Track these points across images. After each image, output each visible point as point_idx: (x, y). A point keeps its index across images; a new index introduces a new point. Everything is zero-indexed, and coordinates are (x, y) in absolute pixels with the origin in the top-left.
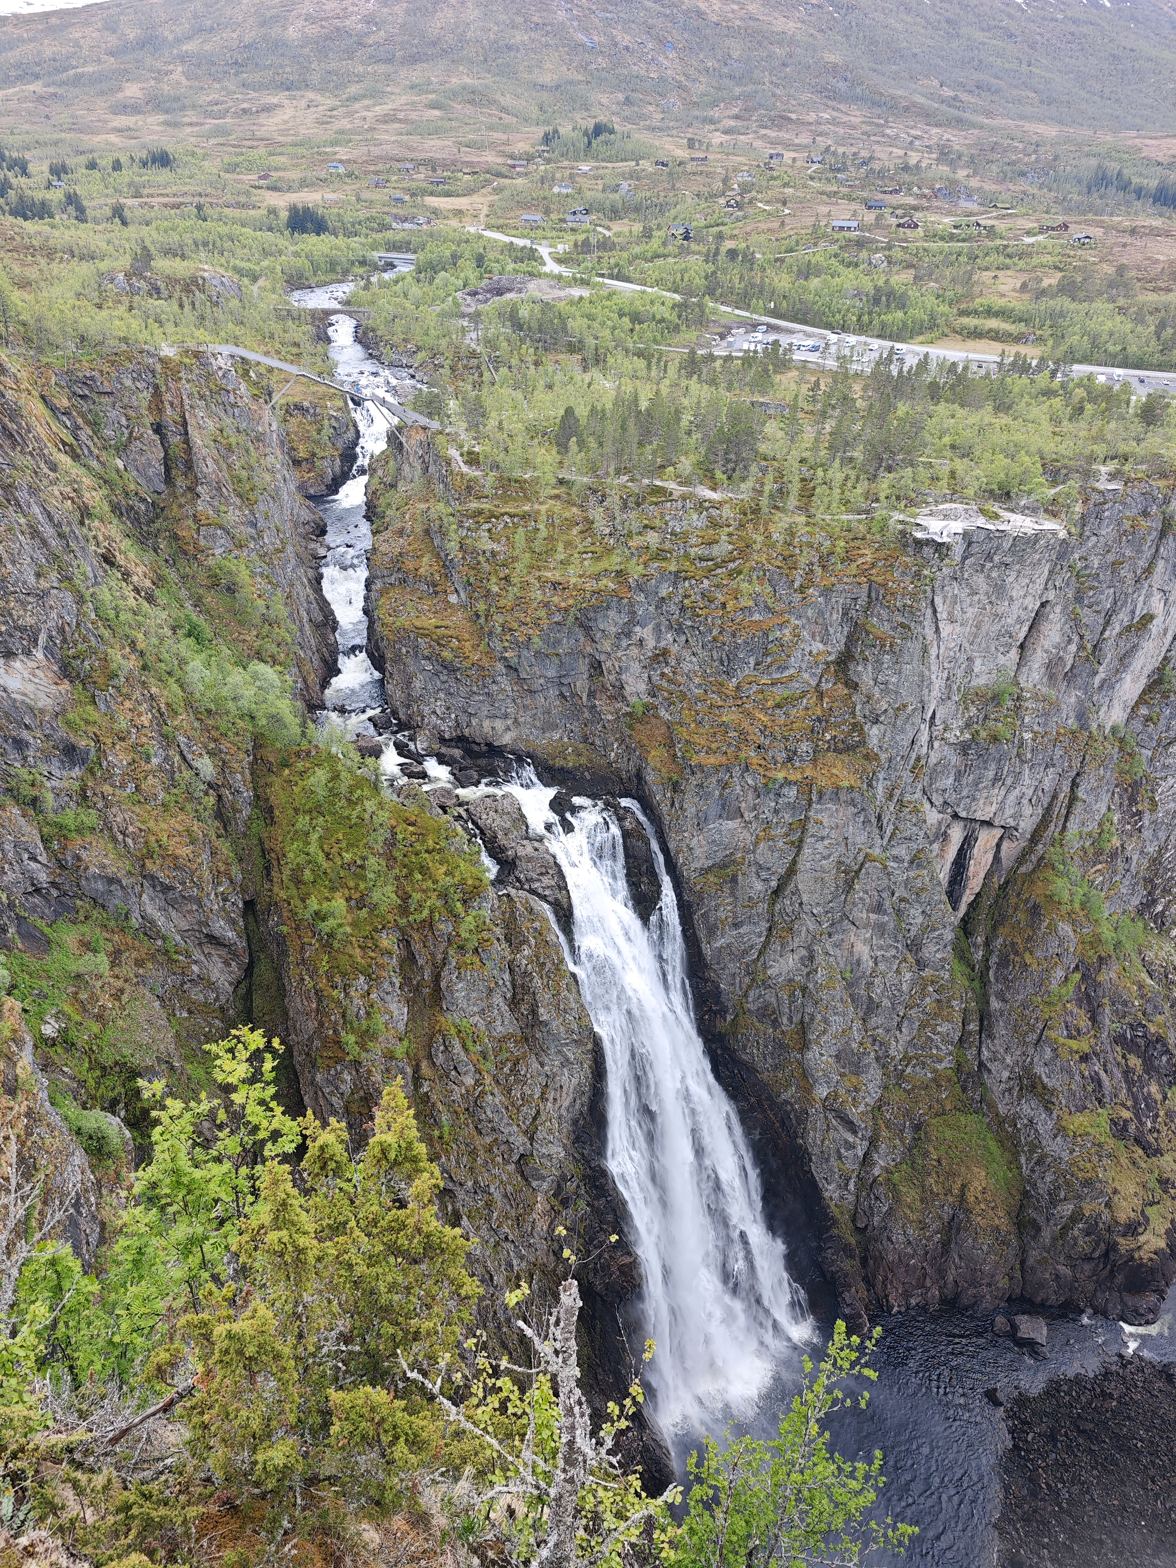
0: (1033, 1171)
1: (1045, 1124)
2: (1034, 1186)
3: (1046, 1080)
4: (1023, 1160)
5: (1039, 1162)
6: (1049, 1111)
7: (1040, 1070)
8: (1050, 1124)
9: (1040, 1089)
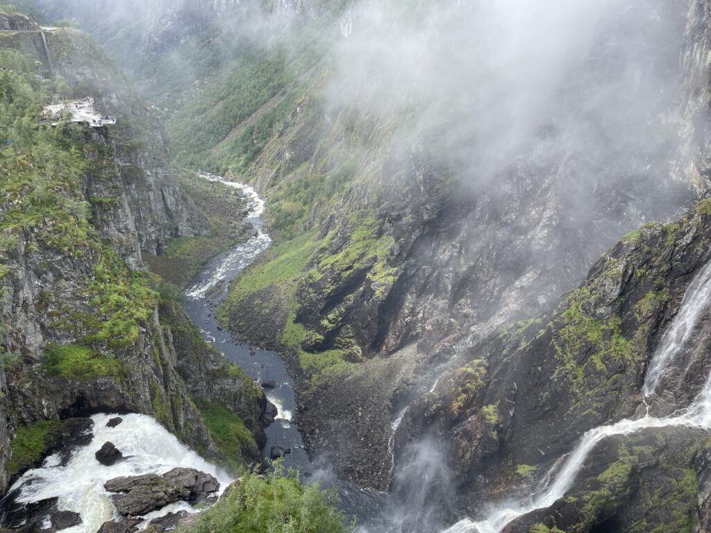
0: (235, 405)
1: (227, 384)
2: (239, 410)
3: (216, 368)
4: (228, 406)
5: (235, 399)
6: (227, 376)
7: (211, 367)
8: (230, 381)
9: (218, 373)
